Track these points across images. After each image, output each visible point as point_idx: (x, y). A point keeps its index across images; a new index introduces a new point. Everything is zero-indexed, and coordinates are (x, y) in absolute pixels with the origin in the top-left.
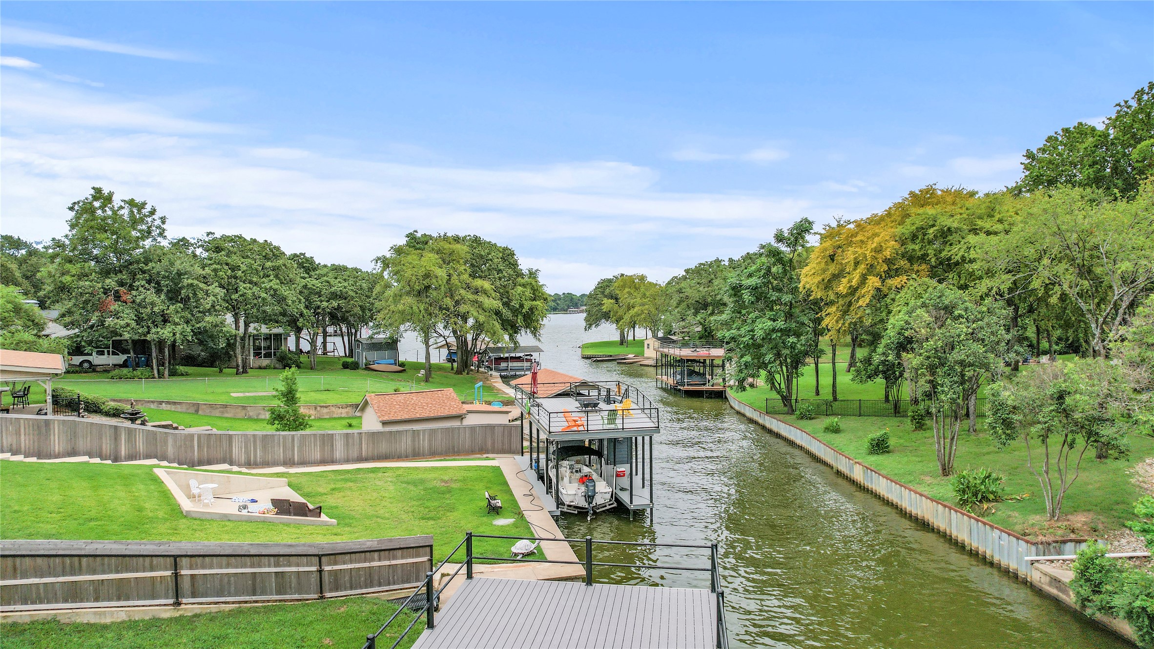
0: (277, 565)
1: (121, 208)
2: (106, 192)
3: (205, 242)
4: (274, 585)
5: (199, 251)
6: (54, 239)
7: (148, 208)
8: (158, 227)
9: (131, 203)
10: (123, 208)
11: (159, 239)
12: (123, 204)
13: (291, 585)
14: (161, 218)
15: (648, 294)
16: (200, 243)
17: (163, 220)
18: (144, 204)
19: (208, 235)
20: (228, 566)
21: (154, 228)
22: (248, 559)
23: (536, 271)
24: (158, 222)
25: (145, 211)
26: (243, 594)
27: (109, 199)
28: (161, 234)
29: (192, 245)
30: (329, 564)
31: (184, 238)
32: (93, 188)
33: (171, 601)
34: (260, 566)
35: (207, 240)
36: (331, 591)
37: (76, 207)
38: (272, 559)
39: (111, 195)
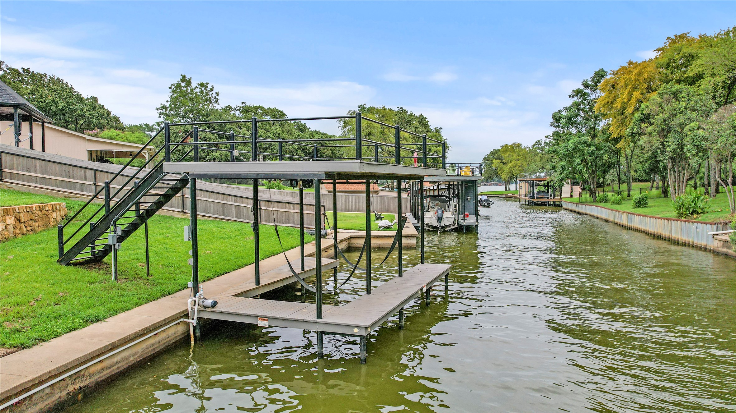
0: (236, 202)
1: (197, 87)
2: (187, 77)
3: (240, 107)
4: (234, 212)
5: (237, 113)
6: (161, 105)
7: (210, 86)
8: (215, 98)
9: (202, 85)
10: (197, 88)
11: (216, 105)
12: (197, 85)
13: (243, 214)
14: (217, 93)
15: (521, 154)
16: (238, 108)
17: (218, 94)
18: (208, 84)
19: (242, 103)
20: (210, 197)
21: (213, 99)
22: (220, 196)
23: (440, 129)
24: (215, 95)
25: (208, 89)
26: (217, 214)
27: (189, 82)
28: (216, 102)
29: (234, 110)
30: (265, 206)
31: (229, 105)
32: (181, 75)
33: (180, 210)
34: (227, 201)
35: (242, 106)
36: (266, 221)
37: (173, 87)
38: (233, 198)
39: (190, 79)
